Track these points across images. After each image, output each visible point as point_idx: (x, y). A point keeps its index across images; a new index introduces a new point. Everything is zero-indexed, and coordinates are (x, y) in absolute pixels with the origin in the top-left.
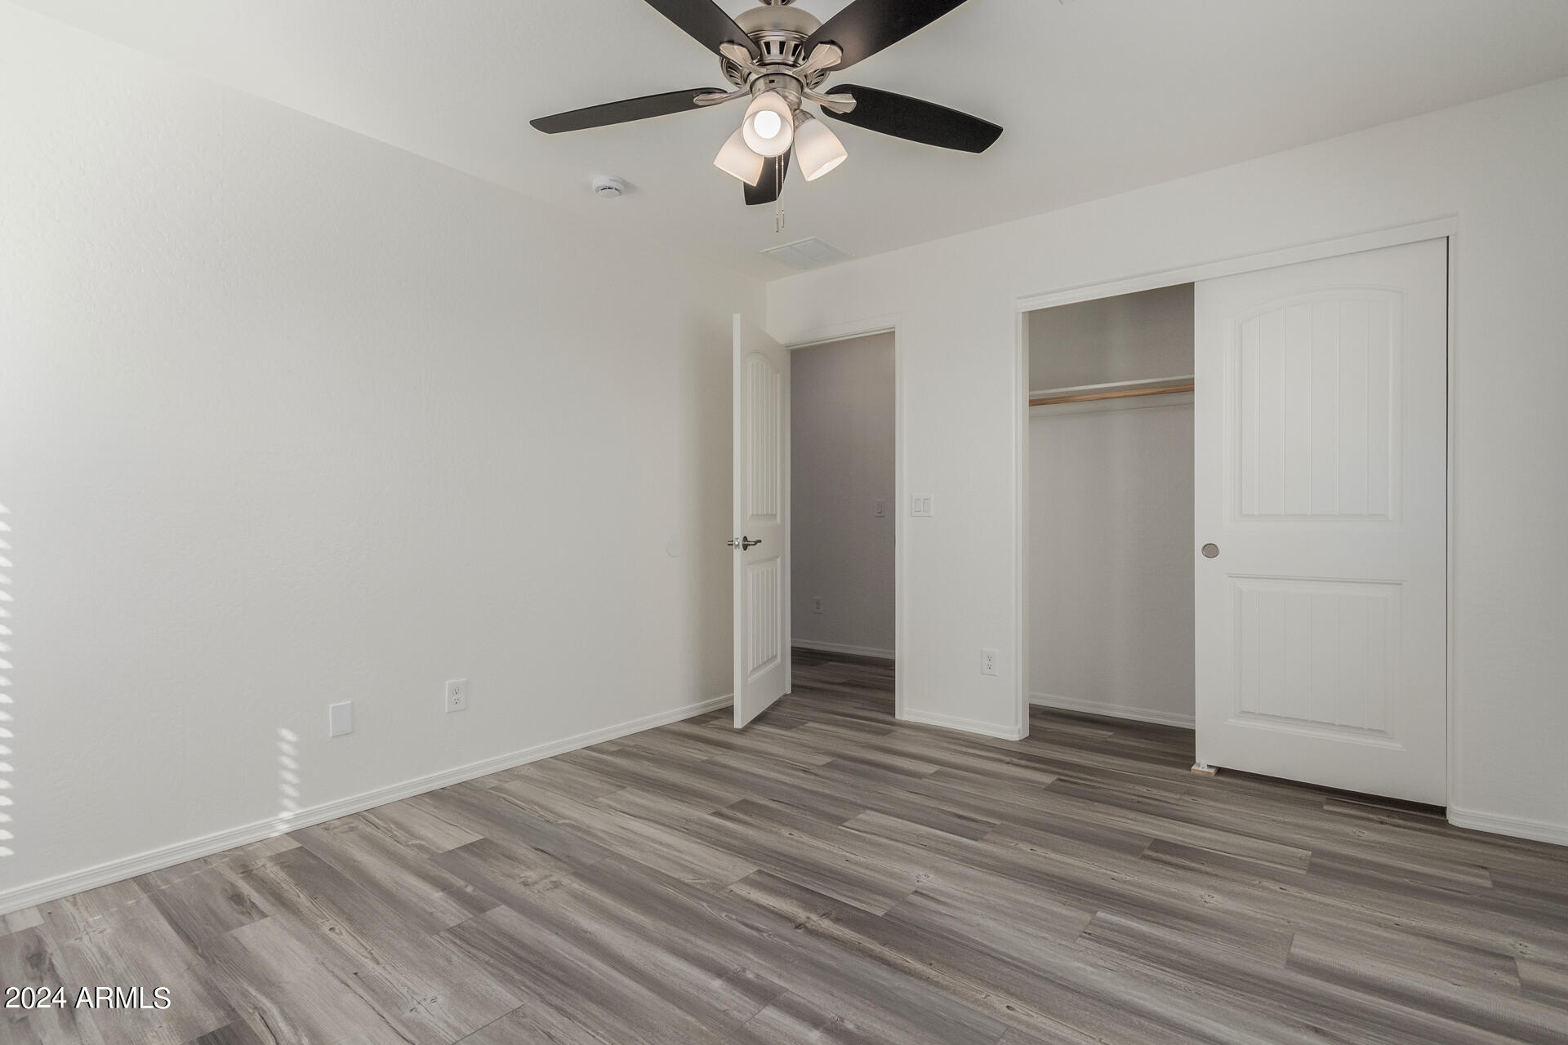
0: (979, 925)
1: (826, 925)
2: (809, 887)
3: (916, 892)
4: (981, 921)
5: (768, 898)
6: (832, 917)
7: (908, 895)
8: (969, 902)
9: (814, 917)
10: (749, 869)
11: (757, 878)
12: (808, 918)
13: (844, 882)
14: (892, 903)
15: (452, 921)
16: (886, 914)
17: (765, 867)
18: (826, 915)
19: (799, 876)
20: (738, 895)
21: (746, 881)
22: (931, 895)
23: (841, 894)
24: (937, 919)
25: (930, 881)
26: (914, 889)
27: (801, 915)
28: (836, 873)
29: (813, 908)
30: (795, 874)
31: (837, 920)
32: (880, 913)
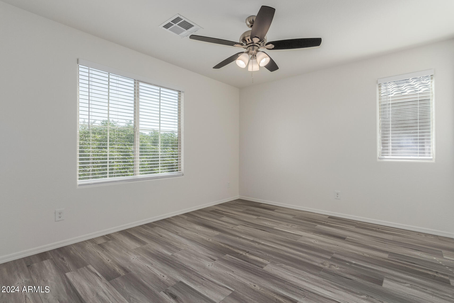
0: (204, 252)
1: (241, 252)
2: (246, 262)
3: (215, 260)
4: (202, 253)
5: (257, 259)
6: (240, 254)
7: (218, 260)
8: (201, 257)
9: (244, 254)
10: (265, 268)
11: (262, 266)
12: (246, 254)
13: (235, 264)
14: (223, 257)
15: (334, 254)
16: (226, 255)
17: (261, 269)
18: (241, 255)
19: (249, 266)
20: (266, 260)
21: (266, 265)
22: (211, 260)
23: (236, 260)
24: (213, 253)
25: (208, 264)
26: (215, 261)
27: (247, 255)
28: (237, 267)
29: (244, 256)
30: (251, 267)
31: (238, 253)
32: (227, 255)
